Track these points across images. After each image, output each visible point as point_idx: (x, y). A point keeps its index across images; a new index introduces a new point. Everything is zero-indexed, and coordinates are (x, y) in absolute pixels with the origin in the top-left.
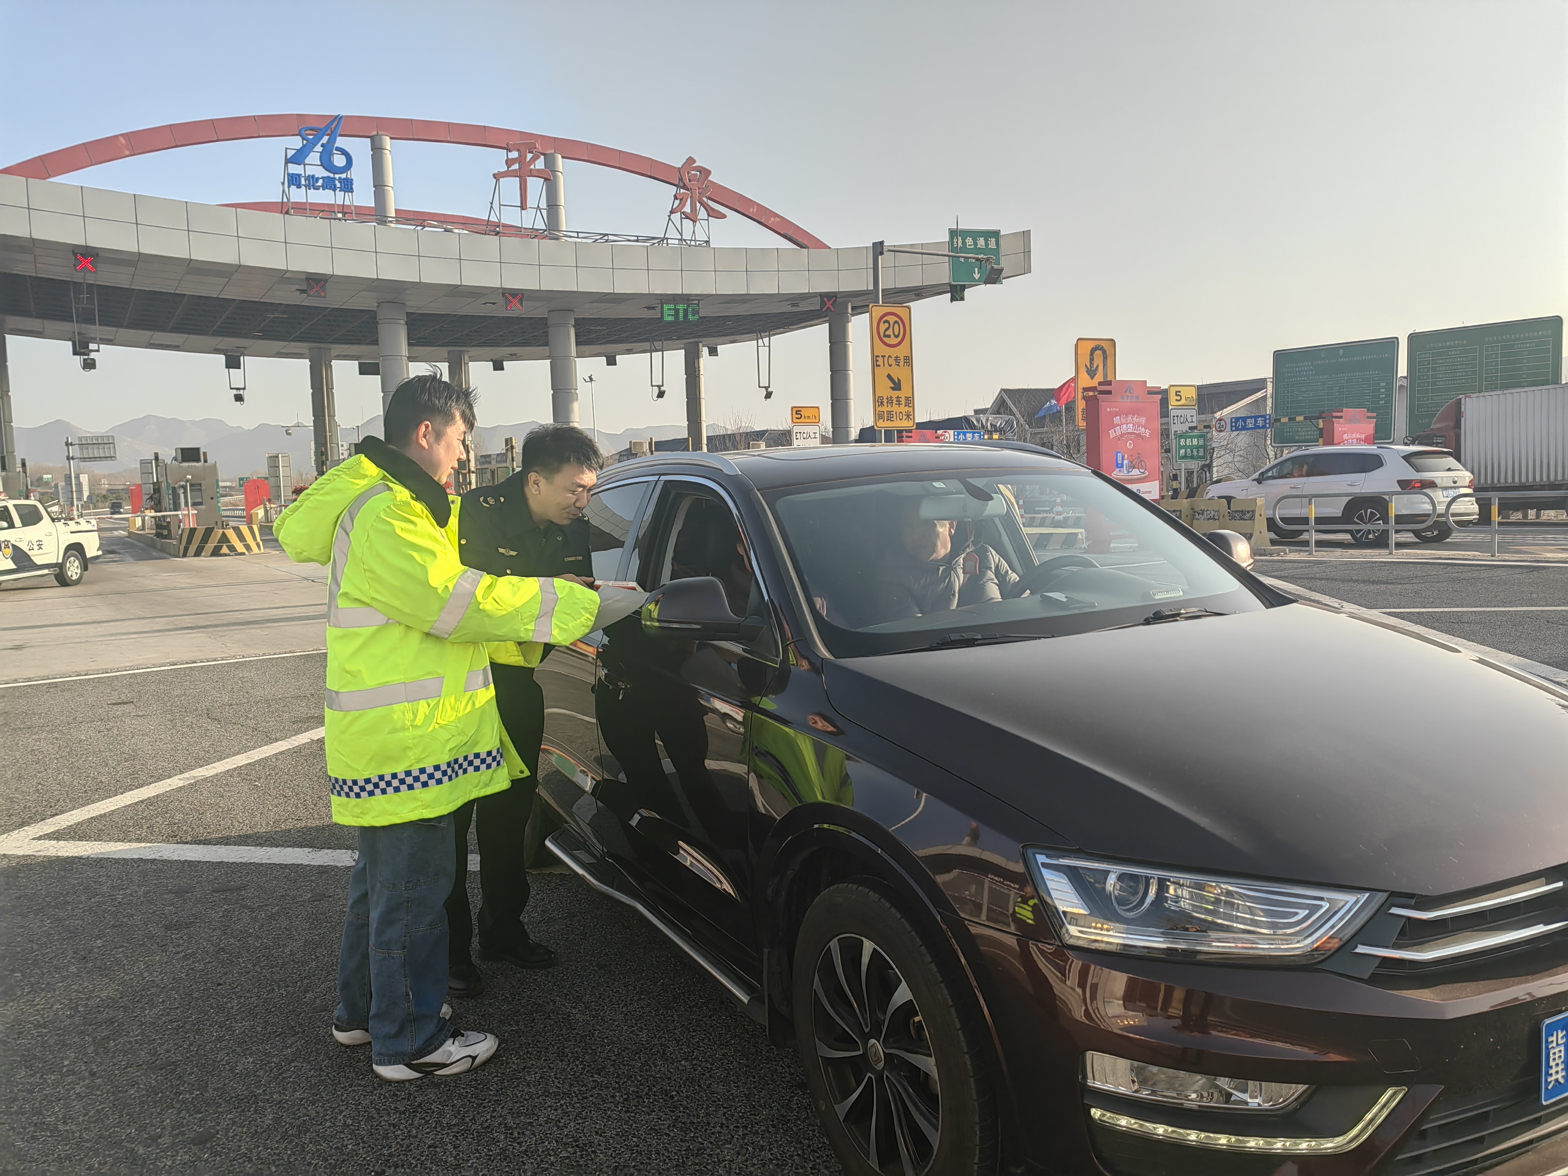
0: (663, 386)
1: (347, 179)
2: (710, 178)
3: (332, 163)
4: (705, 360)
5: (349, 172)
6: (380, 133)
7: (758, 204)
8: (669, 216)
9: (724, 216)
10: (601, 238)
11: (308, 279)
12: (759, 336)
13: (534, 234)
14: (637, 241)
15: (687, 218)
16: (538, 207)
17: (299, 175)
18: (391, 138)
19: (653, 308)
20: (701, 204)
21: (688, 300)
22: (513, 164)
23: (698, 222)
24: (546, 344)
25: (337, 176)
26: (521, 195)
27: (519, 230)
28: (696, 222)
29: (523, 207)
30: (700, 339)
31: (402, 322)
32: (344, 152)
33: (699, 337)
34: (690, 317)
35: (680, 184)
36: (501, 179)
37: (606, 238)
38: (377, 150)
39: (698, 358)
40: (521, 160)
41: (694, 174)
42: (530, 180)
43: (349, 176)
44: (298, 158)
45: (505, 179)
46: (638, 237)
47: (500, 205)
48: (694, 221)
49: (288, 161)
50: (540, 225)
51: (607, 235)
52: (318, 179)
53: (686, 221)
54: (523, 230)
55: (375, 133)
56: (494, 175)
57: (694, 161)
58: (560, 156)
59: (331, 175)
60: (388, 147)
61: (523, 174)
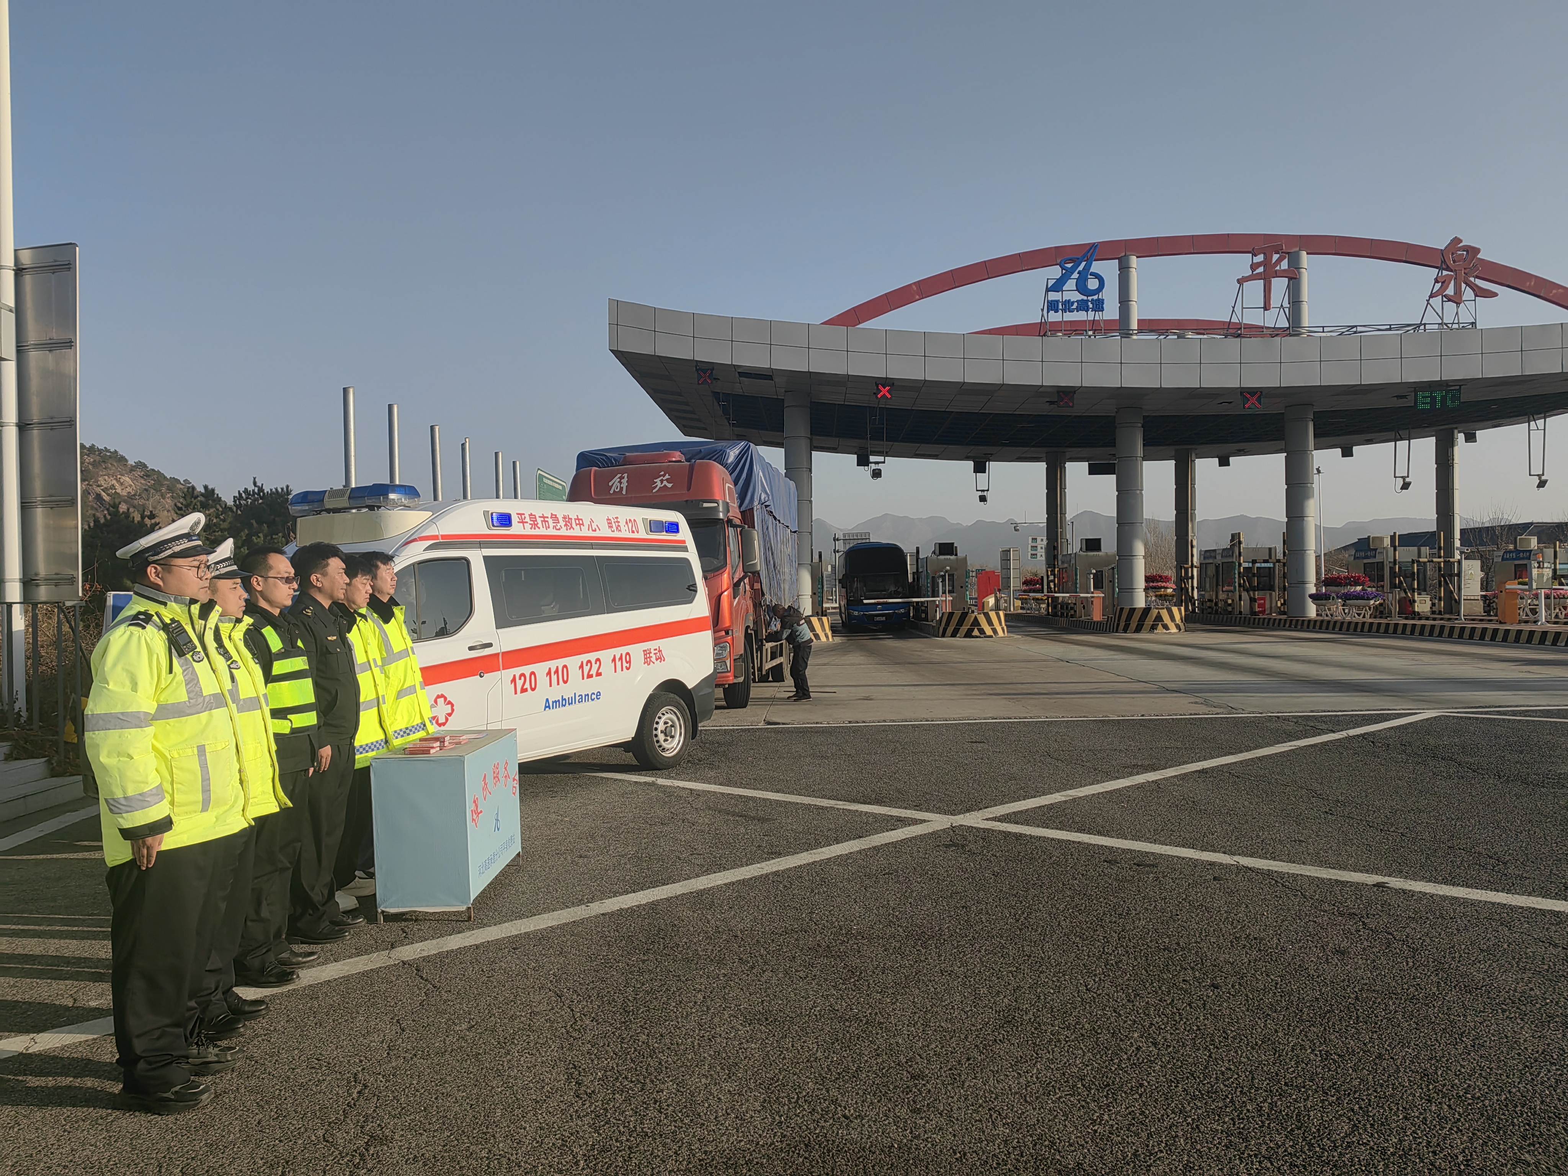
0: (1408, 477)
1: (1098, 300)
2: (1479, 256)
3: (1086, 286)
4: (1461, 447)
5: (1101, 294)
6: (1128, 253)
7: (1536, 277)
8: (1428, 301)
9: (1495, 295)
10: (1348, 331)
11: (1058, 392)
12: (1532, 418)
13: (1276, 332)
14: (1390, 329)
15: (1449, 300)
16: (1282, 306)
17: (1057, 301)
18: (1138, 257)
19: (1405, 397)
20: (1467, 284)
21: (1448, 386)
22: (1257, 268)
23: (1462, 305)
24: (1283, 439)
25: (1090, 298)
26: (1265, 296)
27: (1261, 330)
28: (1460, 304)
29: (1266, 307)
30: (1455, 426)
31: (1140, 425)
32: (1097, 276)
33: (1455, 423)
34: (1449, 403)
35: (1443, 265)
36: (1244, 284)
37: (1354, 329)
38: (1124, 269)
39: (1452, 446)
40: (1266, 263)
41: (1460, 254)
42: (1274, 281)
43: (1100, 297)
44: (1058, 286)
45: (1249, 282)
46: (1390, 325)
47: (1243, 308)
48: (1458, 304)
49: (1048, 290)
50: (1283, 323)
51: (1356, 326)
52: (1073, 303)
53: (1447, 304)
54: (1265, 330)
55: (1123, 254)
56: (1239, 281)
57: (1461, 241)
58: (1305, 253)
59: (1085, 298)
60: (1134, 266)
61: (1267, 275)
